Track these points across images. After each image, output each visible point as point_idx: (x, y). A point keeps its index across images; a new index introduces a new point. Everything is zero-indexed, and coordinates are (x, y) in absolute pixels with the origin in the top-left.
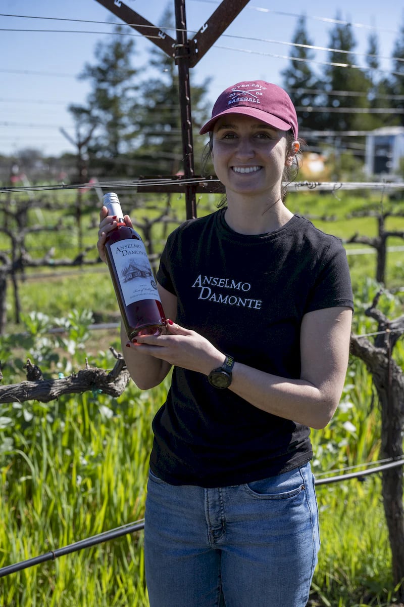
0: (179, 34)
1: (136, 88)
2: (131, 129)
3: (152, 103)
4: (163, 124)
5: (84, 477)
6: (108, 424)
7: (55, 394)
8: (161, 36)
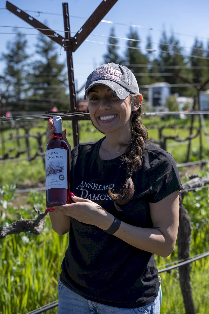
0: (66, 34)
1: (29, 65)
2: (27, 86)
3: (37, 72)
4: (43, 83)
5: (15, 277)
6: (26, 245)
7: (4, 235)
8: (56, 35)
